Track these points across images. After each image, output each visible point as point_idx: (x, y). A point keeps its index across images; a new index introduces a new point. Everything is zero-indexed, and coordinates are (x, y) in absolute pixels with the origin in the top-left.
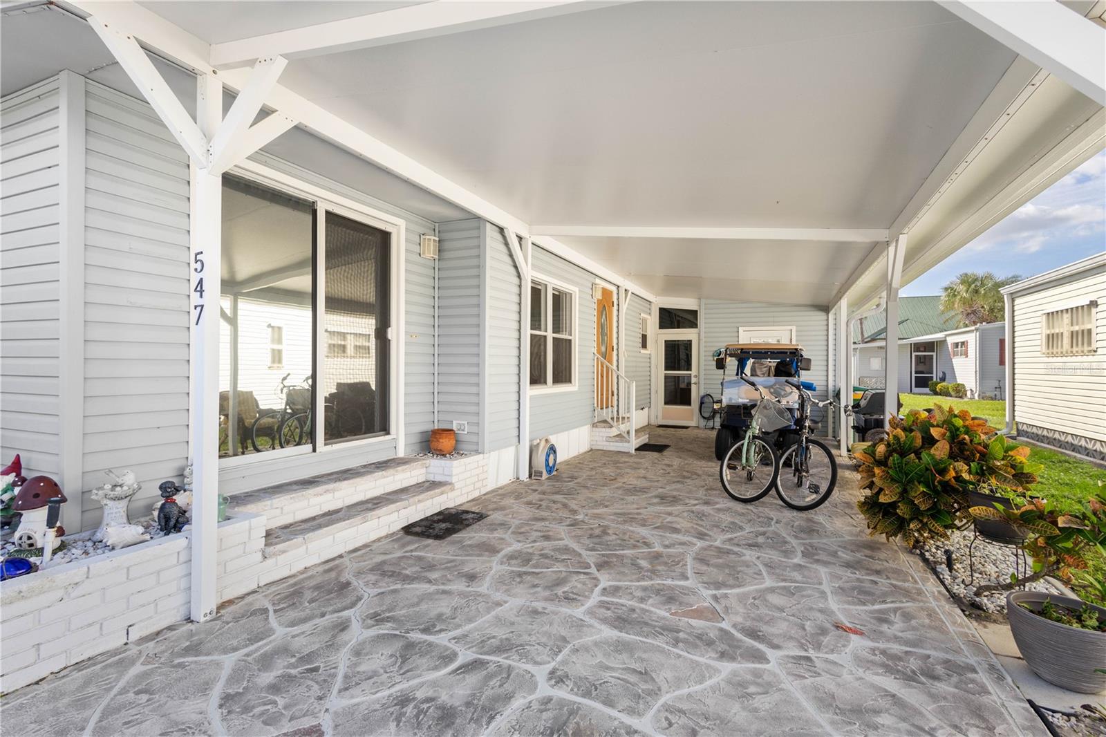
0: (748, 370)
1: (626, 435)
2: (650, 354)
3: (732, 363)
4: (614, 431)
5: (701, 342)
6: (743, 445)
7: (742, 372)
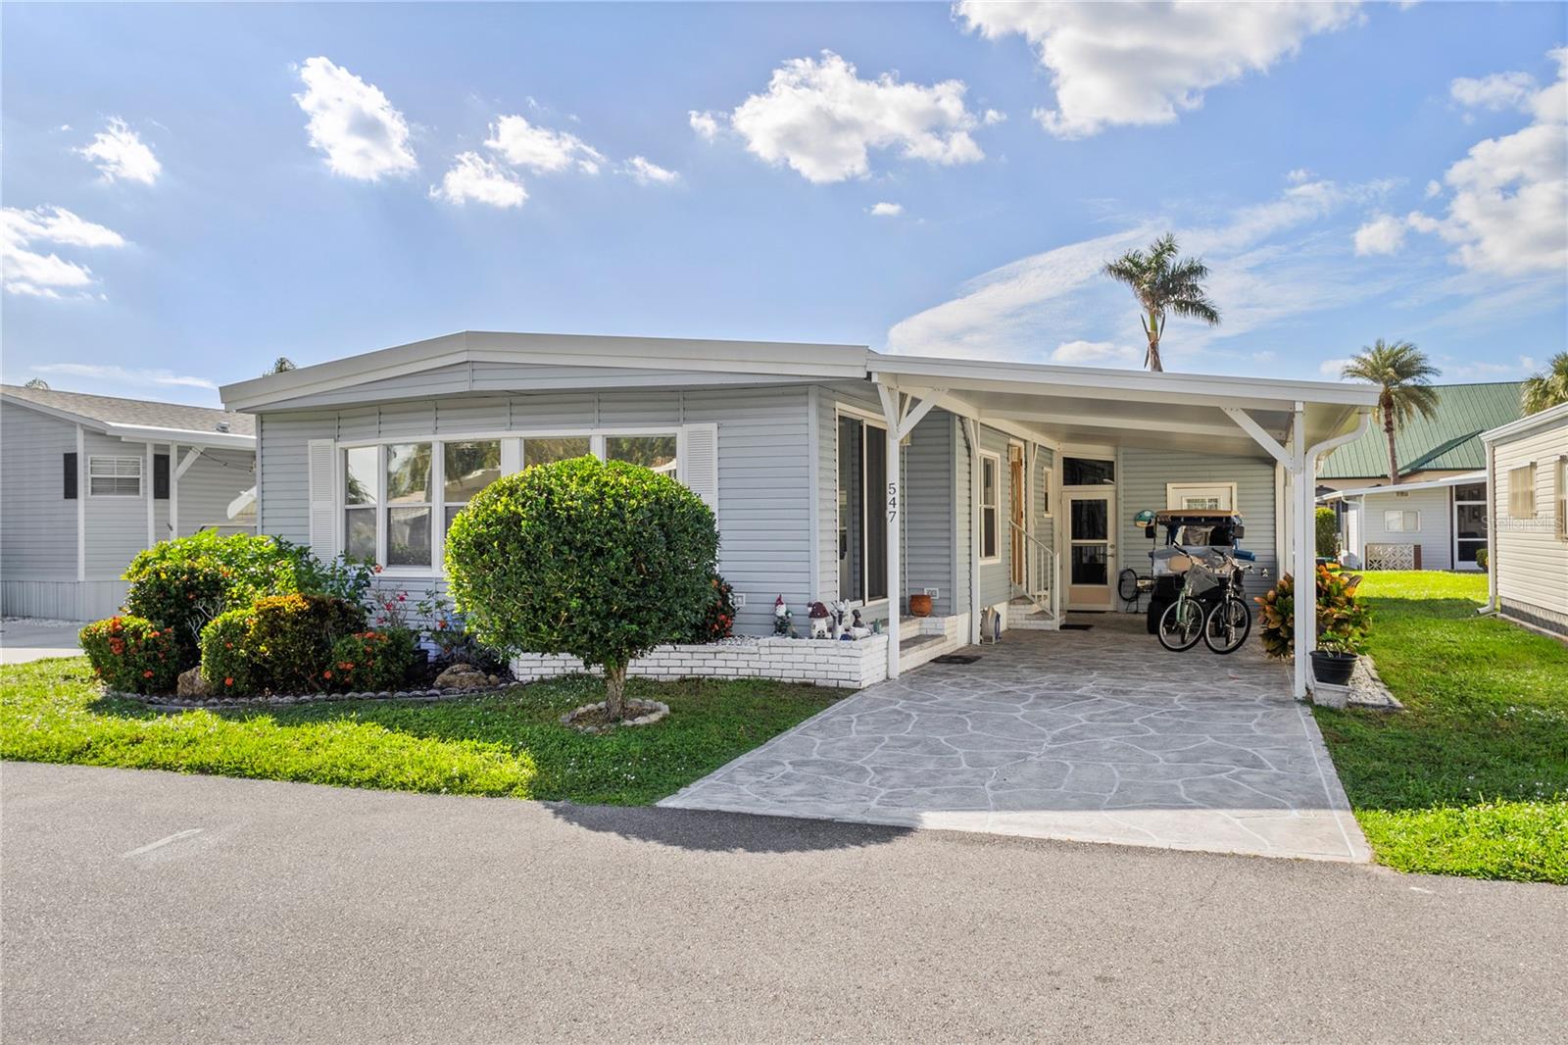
0: (1179, 539)
1: (1049, 611)
2: (1052, 518)
3: (1162, 531)
4: (1035, 608)
5: (1119, 502)
6: (1176, 605)
7: (1173, 541)
